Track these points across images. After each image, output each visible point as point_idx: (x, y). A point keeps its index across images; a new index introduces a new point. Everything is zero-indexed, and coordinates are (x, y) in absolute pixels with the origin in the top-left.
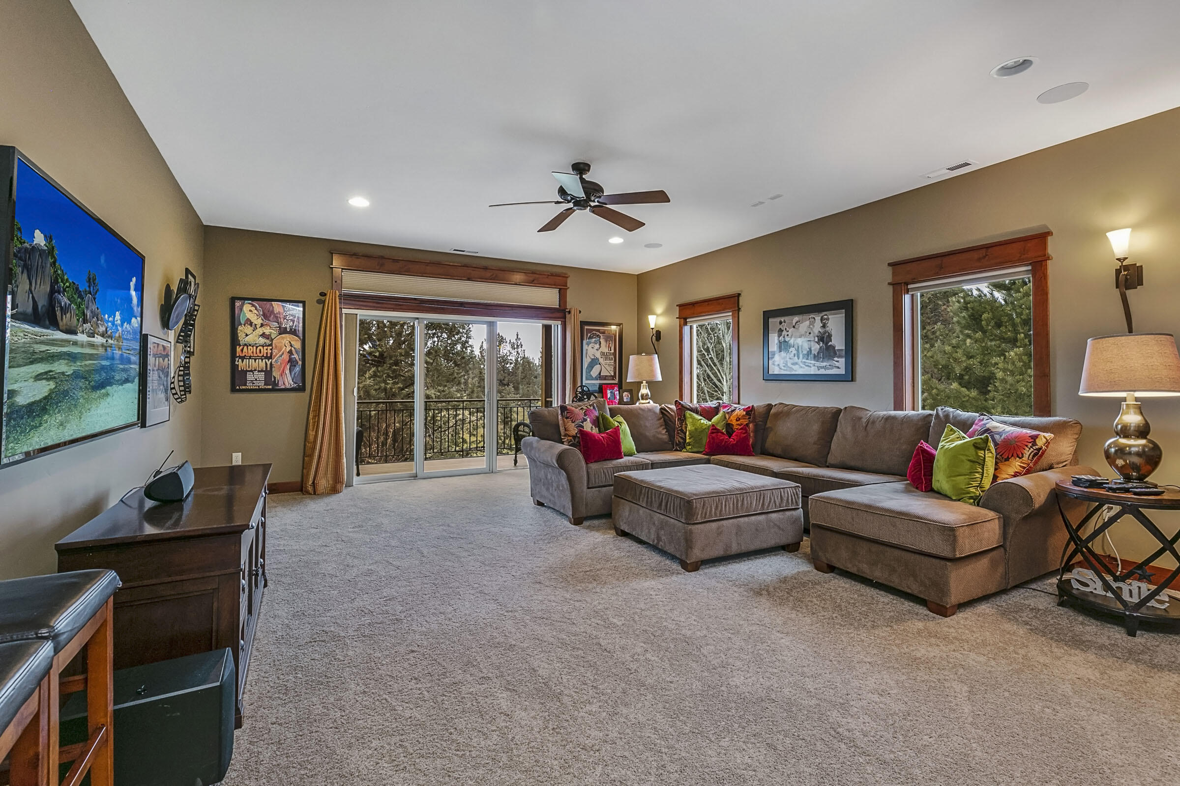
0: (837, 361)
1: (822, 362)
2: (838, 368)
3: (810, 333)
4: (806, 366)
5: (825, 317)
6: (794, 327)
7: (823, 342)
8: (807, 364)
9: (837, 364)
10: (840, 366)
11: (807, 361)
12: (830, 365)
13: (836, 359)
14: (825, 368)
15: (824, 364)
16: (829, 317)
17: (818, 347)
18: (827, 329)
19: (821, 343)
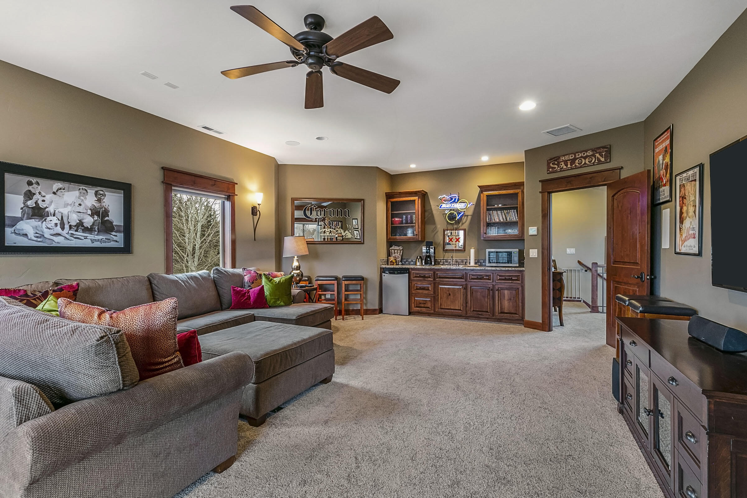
0: (116, 236)
1: (97, 235)
2: (116, 241)
3: (80, 205)
4: (76, 238)
5: (101, 192)
6: (54, 193)
7: (98, 216)
8: (75, 236)
9: (115, 238)
10: (118, 241)
11: (77, 233)
12: (106, 239)
13: (114, 233)
14: (101, 241)
15: (100, 237)
16: (106, 193)
17: (92, 220)
18: (104, 204)
19: (95, 216)
